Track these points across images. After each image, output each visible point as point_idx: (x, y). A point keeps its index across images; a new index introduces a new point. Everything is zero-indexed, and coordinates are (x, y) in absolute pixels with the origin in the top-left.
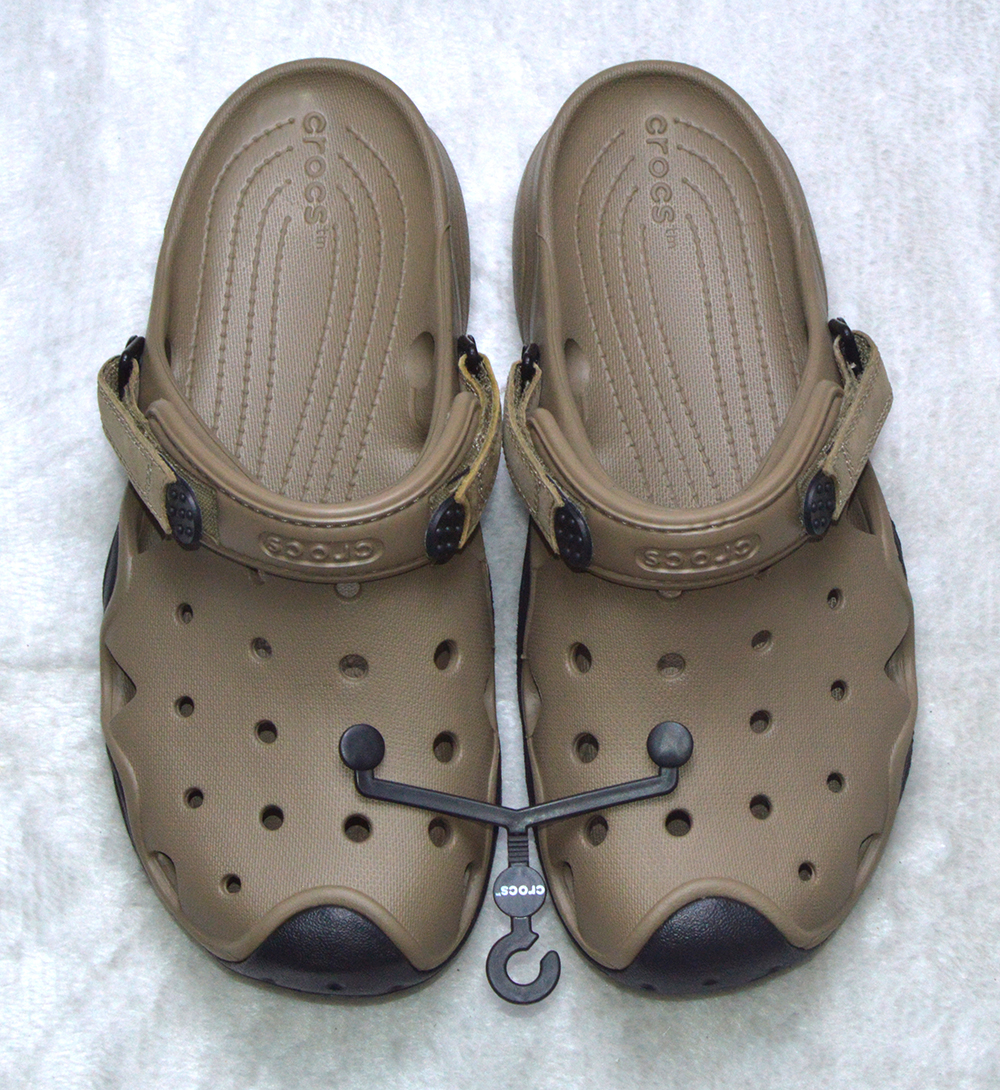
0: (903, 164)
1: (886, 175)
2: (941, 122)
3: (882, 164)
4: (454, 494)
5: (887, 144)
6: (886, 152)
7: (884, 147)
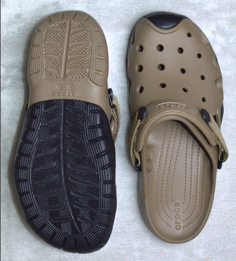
0: (126, 229)
1: (123, 224)
2: (138, 238)
3: (126, 223)
4: (141, 122)
5: (132, 224)
6: (129, 224)
7: (130, 224)
